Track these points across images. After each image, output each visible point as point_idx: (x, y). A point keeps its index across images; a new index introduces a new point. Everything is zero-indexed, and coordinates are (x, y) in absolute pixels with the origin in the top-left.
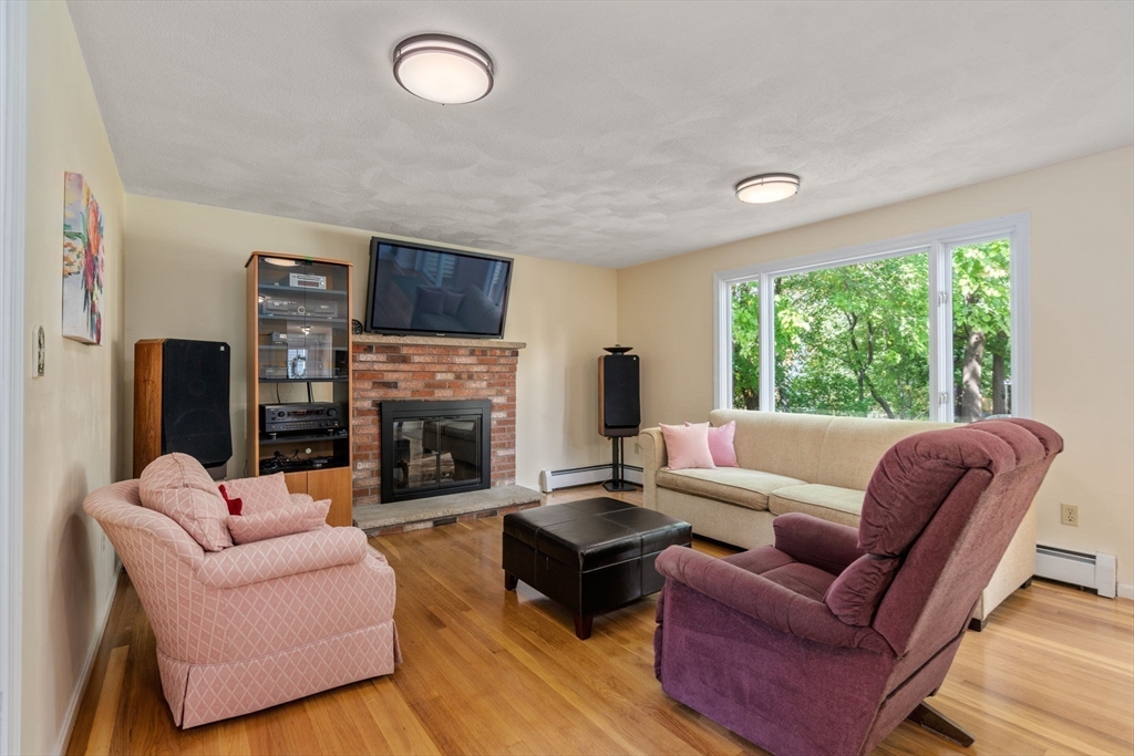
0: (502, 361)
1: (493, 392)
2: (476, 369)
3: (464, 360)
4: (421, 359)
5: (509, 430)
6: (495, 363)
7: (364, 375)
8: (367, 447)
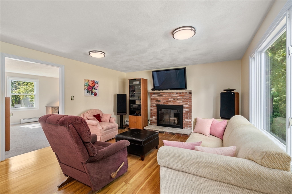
0: (186, 95)
1: (184, 103)
2: (179, 97)
3: (175, 95)
5: (189, 114)
6: (184, 96)
7: (154, 99)
8: (155, 114)
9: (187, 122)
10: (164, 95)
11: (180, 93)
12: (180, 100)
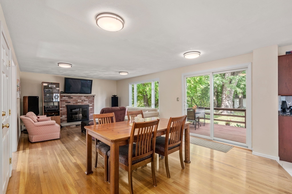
0: (91, 98)
1: (89, 103)
2: (86, 99)
3: (83, 98)
4: (75, 98)
5: (93, 110)
6: (90, 98)
7: (64, 101)
8: (65, 113)
9: (92, 115)
10: (74, 98)
11: (87, 96)
12: (87, 101)
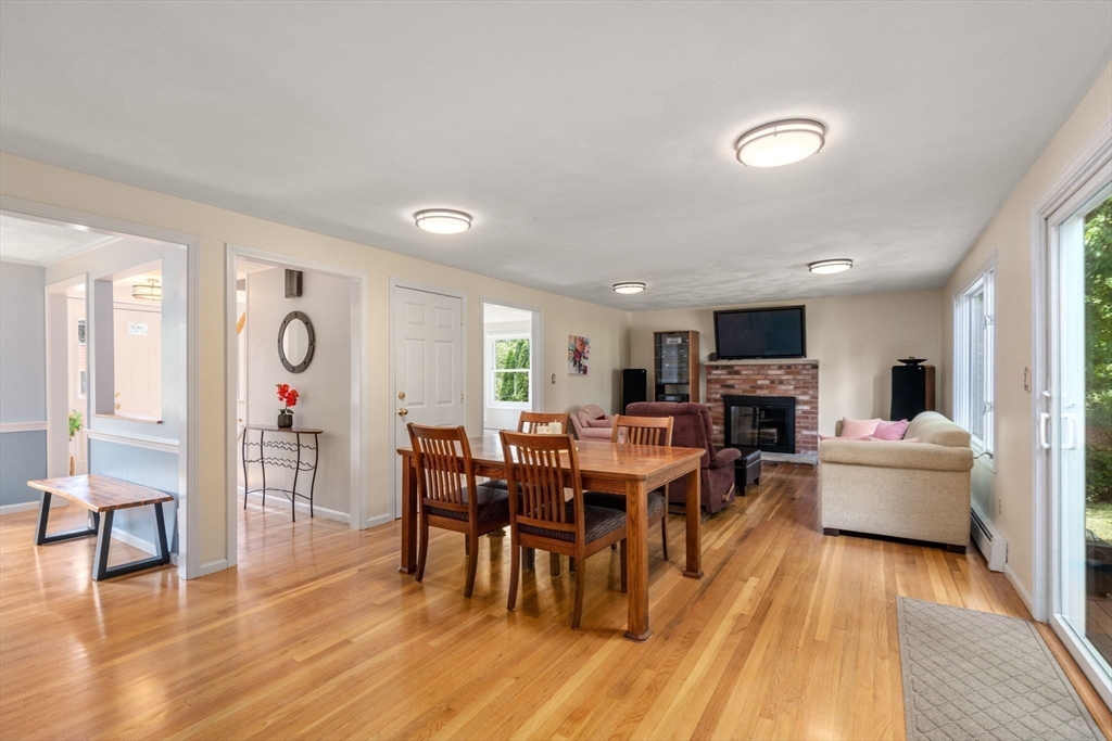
0: (804, 372)
1: (799, 392)
2: (784, 378)
3: (775, 372)
4: (747, 372)
5: (812, 418)
6: (798, 373)
7: (716, 381)
8: (719, 419)
9: (807, 436)
10: (744, 372)
11: (789, 367)
12: (788, 384)
